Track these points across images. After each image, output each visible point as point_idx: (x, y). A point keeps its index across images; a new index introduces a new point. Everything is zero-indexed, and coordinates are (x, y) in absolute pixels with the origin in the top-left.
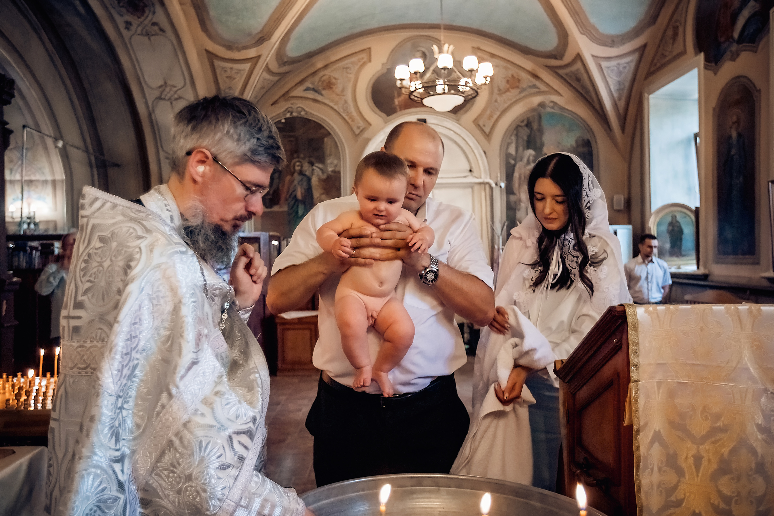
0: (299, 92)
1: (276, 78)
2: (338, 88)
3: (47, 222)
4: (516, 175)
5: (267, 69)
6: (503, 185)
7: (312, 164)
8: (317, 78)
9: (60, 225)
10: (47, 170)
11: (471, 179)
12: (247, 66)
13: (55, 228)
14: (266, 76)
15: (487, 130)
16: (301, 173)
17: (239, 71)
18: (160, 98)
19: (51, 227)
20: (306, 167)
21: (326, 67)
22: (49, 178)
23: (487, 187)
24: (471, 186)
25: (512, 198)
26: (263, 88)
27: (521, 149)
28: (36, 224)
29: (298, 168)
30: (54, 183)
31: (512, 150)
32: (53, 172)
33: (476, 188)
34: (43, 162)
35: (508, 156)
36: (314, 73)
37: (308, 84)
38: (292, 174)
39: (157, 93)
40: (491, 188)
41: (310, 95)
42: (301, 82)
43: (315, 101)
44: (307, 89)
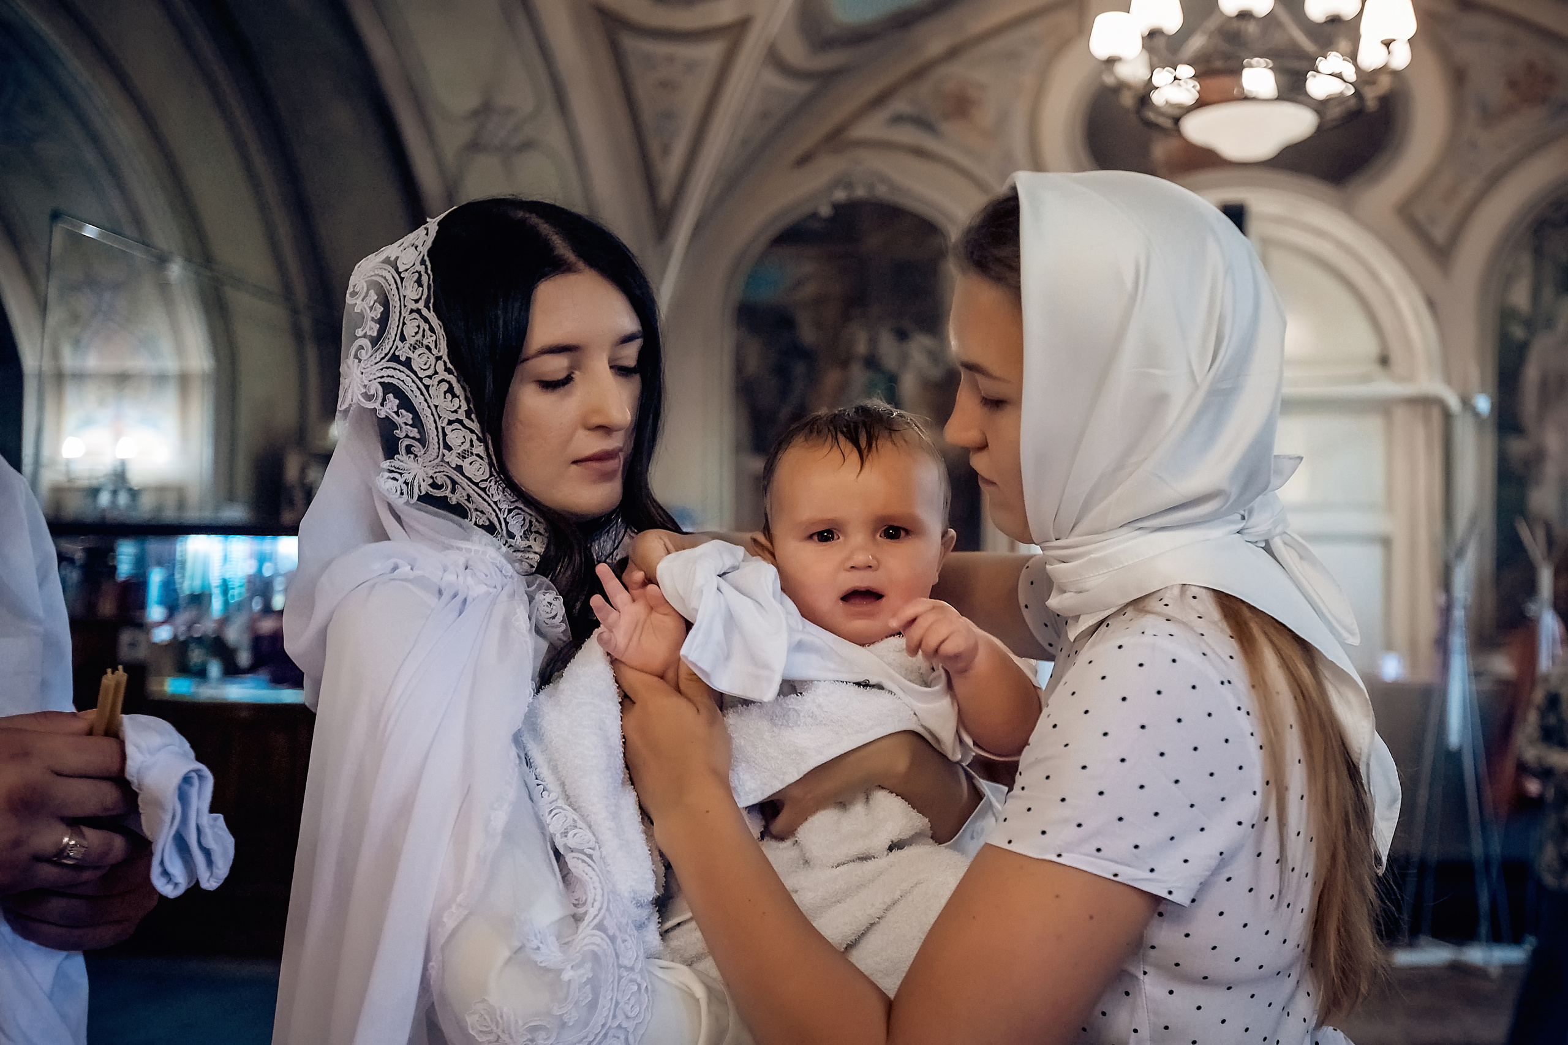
0: (872, 127)
1: (802, 89)
2: (986, 115)
3: (161, 489)
4: (1532, 373)
5: (774, 59)
6: (1483, 404)
7: (902, 335)
8: (924, 88)
9: (194, 496)
10: (166, 345)
11: (1385, 387)
12: (711, 52)
13: (181, 505)
14: (772, 79)
15: (1439, 234)
16: (872, 362)
17: (691, 67)
18: (474, 146)
19: (171, 500)
20: (888, 348)
21: (952, 53)
22: (170, 364)
23: (1436, 414)
24: (1384, 407)
25: (1517, 447)
26: (765, 115)
27: (1548, 292)
28: (134, 494)
29: (861, 347)
30: (184, 380)
31: (1520, 297)
32: (180, 350)
33: (1401, 414)
34: (156, 322)
35: (1506, 315)
36: (918, 74)
37: (900, 105)
38: (844, 364)
39: (463, 133)
40: (1447, 416)
41: (907, 135)
42: (880, 100)
43: (919, 152)
44: (898, 119)
